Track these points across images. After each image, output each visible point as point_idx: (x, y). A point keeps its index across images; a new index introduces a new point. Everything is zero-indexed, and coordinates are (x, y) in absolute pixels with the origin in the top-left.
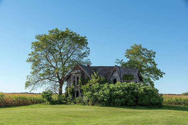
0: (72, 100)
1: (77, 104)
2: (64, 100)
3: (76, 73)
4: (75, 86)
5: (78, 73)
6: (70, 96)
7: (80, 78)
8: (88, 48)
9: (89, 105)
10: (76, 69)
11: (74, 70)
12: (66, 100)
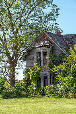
0: (36, 90)
1: (46, 96)
2: (24, 90)
3: (42, 47)
4: (41, 68)
5: (45, 46)
6: (34, 85)
7: (48, 54)
8: (54, 5)
9: (69, 98)
10: (41, 40)
11: (37, 40)
12: (28, 91)
